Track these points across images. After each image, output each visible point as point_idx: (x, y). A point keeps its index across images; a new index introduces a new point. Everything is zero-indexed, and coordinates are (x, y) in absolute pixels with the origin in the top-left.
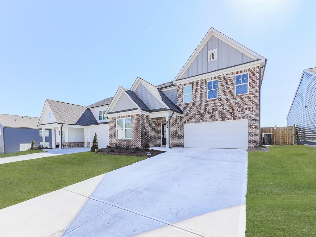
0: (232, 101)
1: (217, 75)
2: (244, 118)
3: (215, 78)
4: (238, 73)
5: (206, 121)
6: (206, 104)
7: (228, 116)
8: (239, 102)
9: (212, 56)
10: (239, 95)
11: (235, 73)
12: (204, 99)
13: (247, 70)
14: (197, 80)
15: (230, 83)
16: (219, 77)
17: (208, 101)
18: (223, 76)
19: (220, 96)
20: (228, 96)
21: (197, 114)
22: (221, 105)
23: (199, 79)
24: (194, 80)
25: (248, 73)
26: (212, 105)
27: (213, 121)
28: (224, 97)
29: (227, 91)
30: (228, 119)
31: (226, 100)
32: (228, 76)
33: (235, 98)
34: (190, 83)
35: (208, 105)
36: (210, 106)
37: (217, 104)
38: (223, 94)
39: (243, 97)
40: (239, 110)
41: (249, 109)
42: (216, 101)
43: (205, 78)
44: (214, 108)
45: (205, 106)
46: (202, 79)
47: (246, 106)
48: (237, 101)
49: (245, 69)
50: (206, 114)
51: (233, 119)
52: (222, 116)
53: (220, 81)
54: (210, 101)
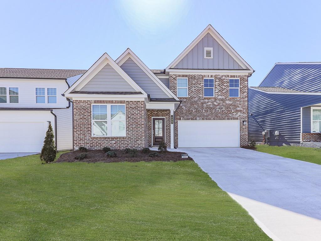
0: (228, 102)
1: (214, 74)
2: (237, 119)
3: (212, 76)
4: (231, 76)
5: (203, 119)
6: (203, 101)
7: (224, 116)
8: (233, 104)
9: (209, 53)
10: (233, 97)
11: (230, 77)
12: (201, 96)
13: (239, 76)
14: (194, 74)
15: (225, 84)
16: (216, 77)
17: (205, 99)
18: (219, 76)
19: (217, 96)
20: (223, 97)
21: (194, 110)
22: (217, 104)
23: (196, 74)
24: (191, 74)
25: (239, 79)
26: (209, 103)
27: (210, 119)
28: (220, 97)
29: (224, 92)
30: (224, 119)
31: (222, 100)
32: (224, 77)
33: (230, 100)
34: (186, 76)
35: (205, 103)
36: (207, 104)
37: (214, 103)
38: (220, 94)
39: (236, 99)
40: (233, 112)
41: (241, 111)
42: (213, 100)
43: (203, 74)
44: (211, 106)
45: (202, 103)
46: (199, 74)
47: (238, 109)
48: (231, 102)
49: (238, 74)
50: (204, 112)
51: (228, 119)
52: (219, 115)
53: (216, 80)
54: (207, 98)
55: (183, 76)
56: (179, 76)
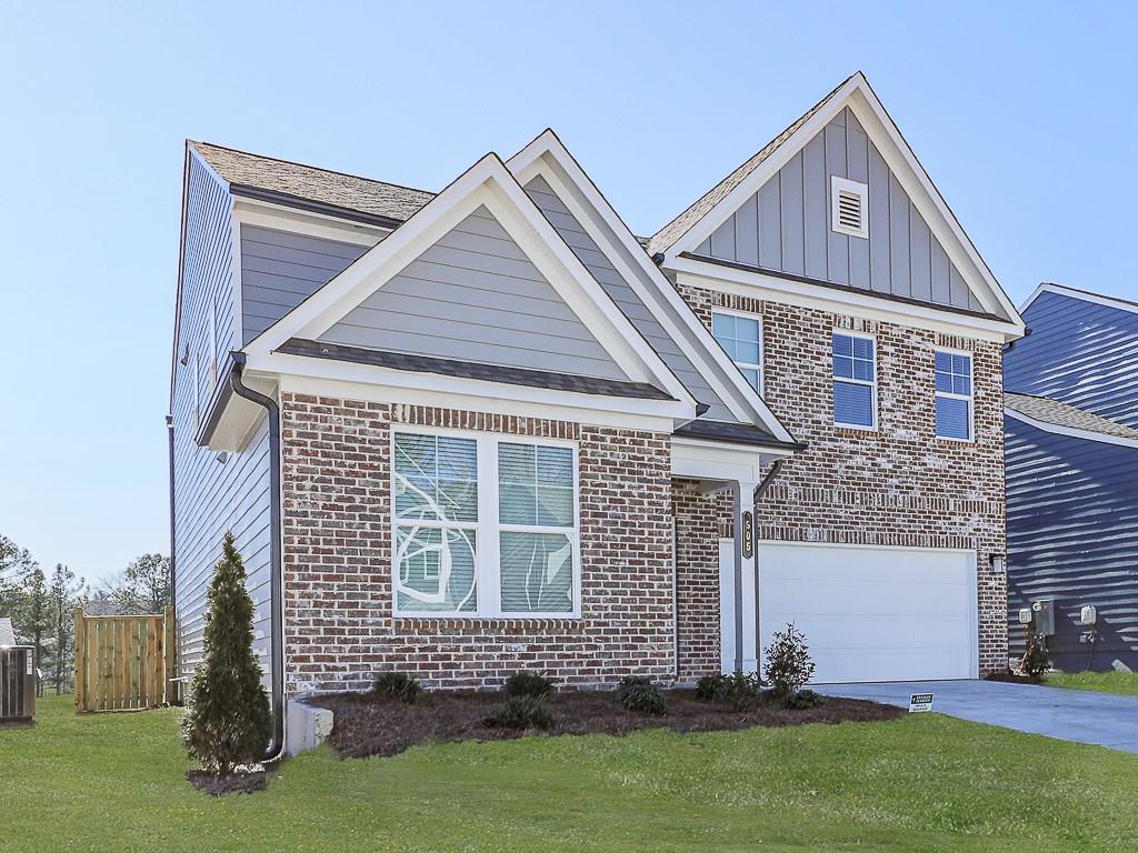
0: (932, 461)
1: (876, 318)
2: (967, 543)
3: (866, 326)
4: (944, 340)
5: (833, 538)
6: (830, 445)
7: (918, 527)
8: (952, 472)
9: (850, 208)
10: (954, 439)
11: (936, 339)
12: (822, 417)
13: (972, 343)
14: (790, 301)
15: (920, 374)
16: (883, 331)
17: (840, 434)
18: (895, 331)
19: (889, 426)
20: (915, 433)
21: (793, 490)
22: (890, 466)
23: (803, 303)
24: (778, 299)
25: (970, 354)
26: (859, 460)
27: (862, 540)
28: (901, 433)
29: (915, 408)
30: (918, 543)
31: (909, 447)
32: (914, 339)
33: (939, 451)
34: (755, 306)
35: (839, 455)
36: (850, 463)
37: (878, 460)
38: (899, 415)
39: (961, 451)
40: (952, 508)
41: (979, 506)
42: (873, 444)
43: (829, 309)
44: (867, 474)
45: (830, 457)
46: (815, 305)
47: (972, 496)
48: (943, 464)
49: (969, 335)
50: (835, 499)
51: (935, 543)
52: (899, 521)
53: (886, 348)
54: (849, 434)
55: (743, 304)
56: (724, 300)
